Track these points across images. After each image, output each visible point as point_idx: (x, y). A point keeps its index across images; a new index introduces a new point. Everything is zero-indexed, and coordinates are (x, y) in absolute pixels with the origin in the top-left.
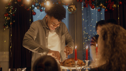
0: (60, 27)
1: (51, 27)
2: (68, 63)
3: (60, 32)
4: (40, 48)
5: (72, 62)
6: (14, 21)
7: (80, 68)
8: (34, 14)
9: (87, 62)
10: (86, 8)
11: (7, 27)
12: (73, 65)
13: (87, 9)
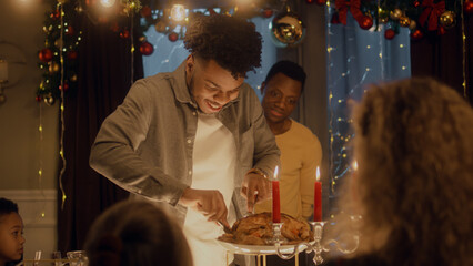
0: (236, 103)
1: (207, 100)
2: (248, 233)
3: (238, 120)
4: (152, 178)
5: (263, 228)
6: (75, 78)
7: (290, 250)
8: (147, 49)
9: (317, 227)
10: (340, 26)
11: (48, 99)
12: (267, 239)
13: (344, 31)
